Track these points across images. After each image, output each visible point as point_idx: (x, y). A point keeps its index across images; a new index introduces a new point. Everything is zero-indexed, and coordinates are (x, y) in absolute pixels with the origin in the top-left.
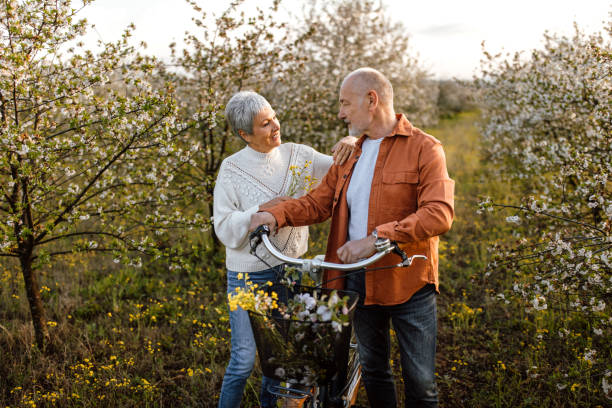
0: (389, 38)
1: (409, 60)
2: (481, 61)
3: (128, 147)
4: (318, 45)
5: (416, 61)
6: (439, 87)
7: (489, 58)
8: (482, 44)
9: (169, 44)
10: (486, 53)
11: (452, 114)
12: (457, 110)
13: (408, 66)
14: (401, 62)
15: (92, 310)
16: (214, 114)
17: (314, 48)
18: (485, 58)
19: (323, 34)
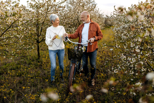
0: (91, 4)
1: (96, 10)
2: (114, 11)
3: (10, 27)
4: (72, 5)
5: (98, 11)
6: (105, 19)
7: (116, 10)
8: (114, 7)
9: (27, 1)
10: (115, 9)
11: (109, 26)
12: (111, 26)
13: (96, 12)
14: (94, 11)
15: (2, 72)
16: (34, 18)
17: (71, 6)
18: (115, 11)
19: (73, 2)
